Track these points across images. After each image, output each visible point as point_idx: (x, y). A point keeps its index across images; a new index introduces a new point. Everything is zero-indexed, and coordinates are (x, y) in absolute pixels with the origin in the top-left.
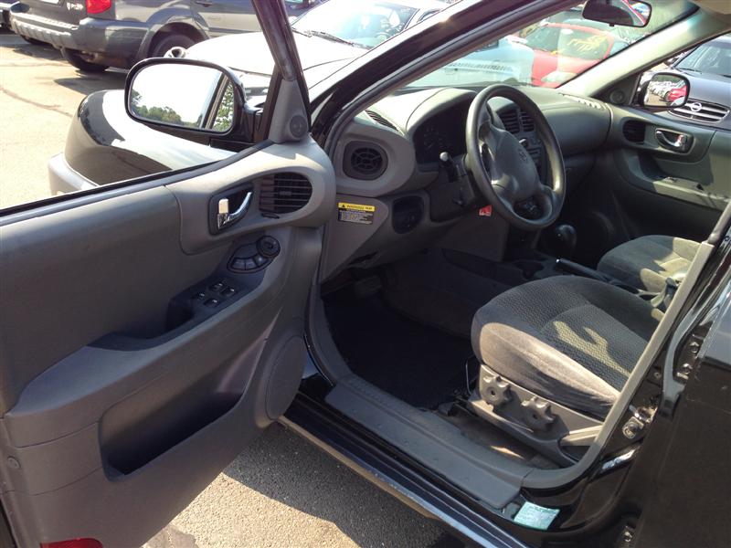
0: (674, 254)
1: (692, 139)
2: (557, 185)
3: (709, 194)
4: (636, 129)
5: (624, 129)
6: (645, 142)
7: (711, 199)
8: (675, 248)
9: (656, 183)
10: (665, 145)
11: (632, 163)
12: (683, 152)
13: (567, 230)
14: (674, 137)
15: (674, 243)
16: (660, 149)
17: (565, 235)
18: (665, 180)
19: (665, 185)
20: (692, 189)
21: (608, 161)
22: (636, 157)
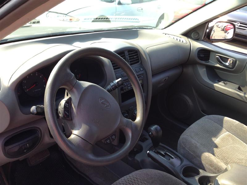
0: (224, 130)
1: (236, 61)
2: (139, 119)
3: (245, 94)
4: (205, 54)
5: (198, 54)
6: (210, 61)
7: (245, 97)
8: (224, 126)
9: (215, 85)
10: (221, 63)
11: (202, 72)
12: (230, 68)
13: (156, 129)
14: (226, 60)
15: (224, 122)
16: (218, 65)
17: (154, 133)
18: (220, 83)
19: (220, 86)
20: (235, 90)
21: (189, 70)
22: (205, 69)
